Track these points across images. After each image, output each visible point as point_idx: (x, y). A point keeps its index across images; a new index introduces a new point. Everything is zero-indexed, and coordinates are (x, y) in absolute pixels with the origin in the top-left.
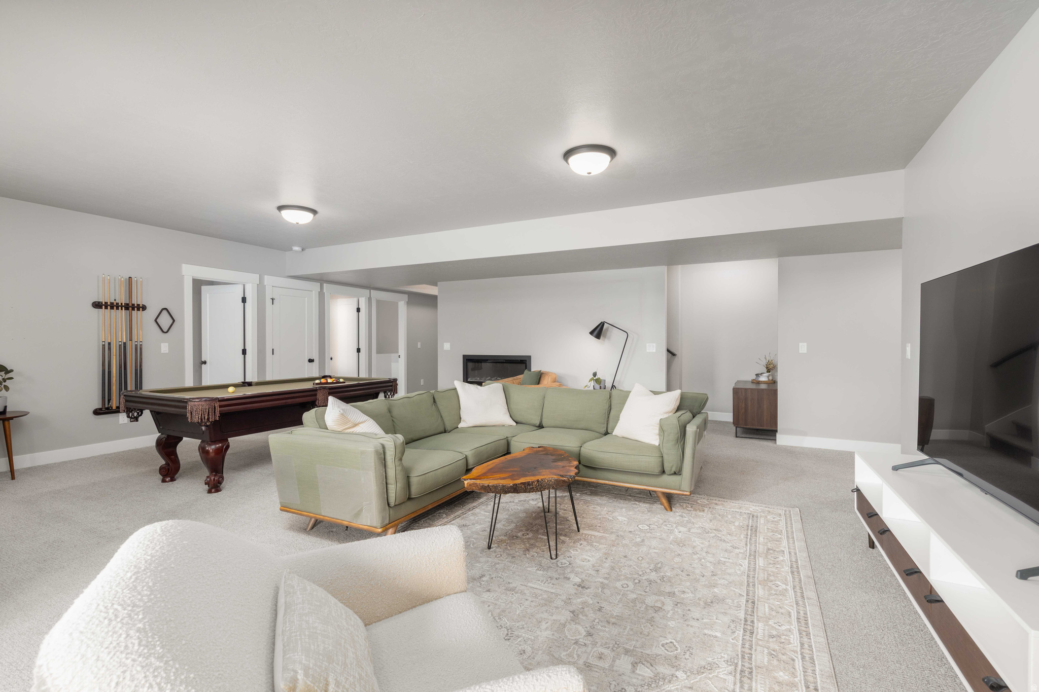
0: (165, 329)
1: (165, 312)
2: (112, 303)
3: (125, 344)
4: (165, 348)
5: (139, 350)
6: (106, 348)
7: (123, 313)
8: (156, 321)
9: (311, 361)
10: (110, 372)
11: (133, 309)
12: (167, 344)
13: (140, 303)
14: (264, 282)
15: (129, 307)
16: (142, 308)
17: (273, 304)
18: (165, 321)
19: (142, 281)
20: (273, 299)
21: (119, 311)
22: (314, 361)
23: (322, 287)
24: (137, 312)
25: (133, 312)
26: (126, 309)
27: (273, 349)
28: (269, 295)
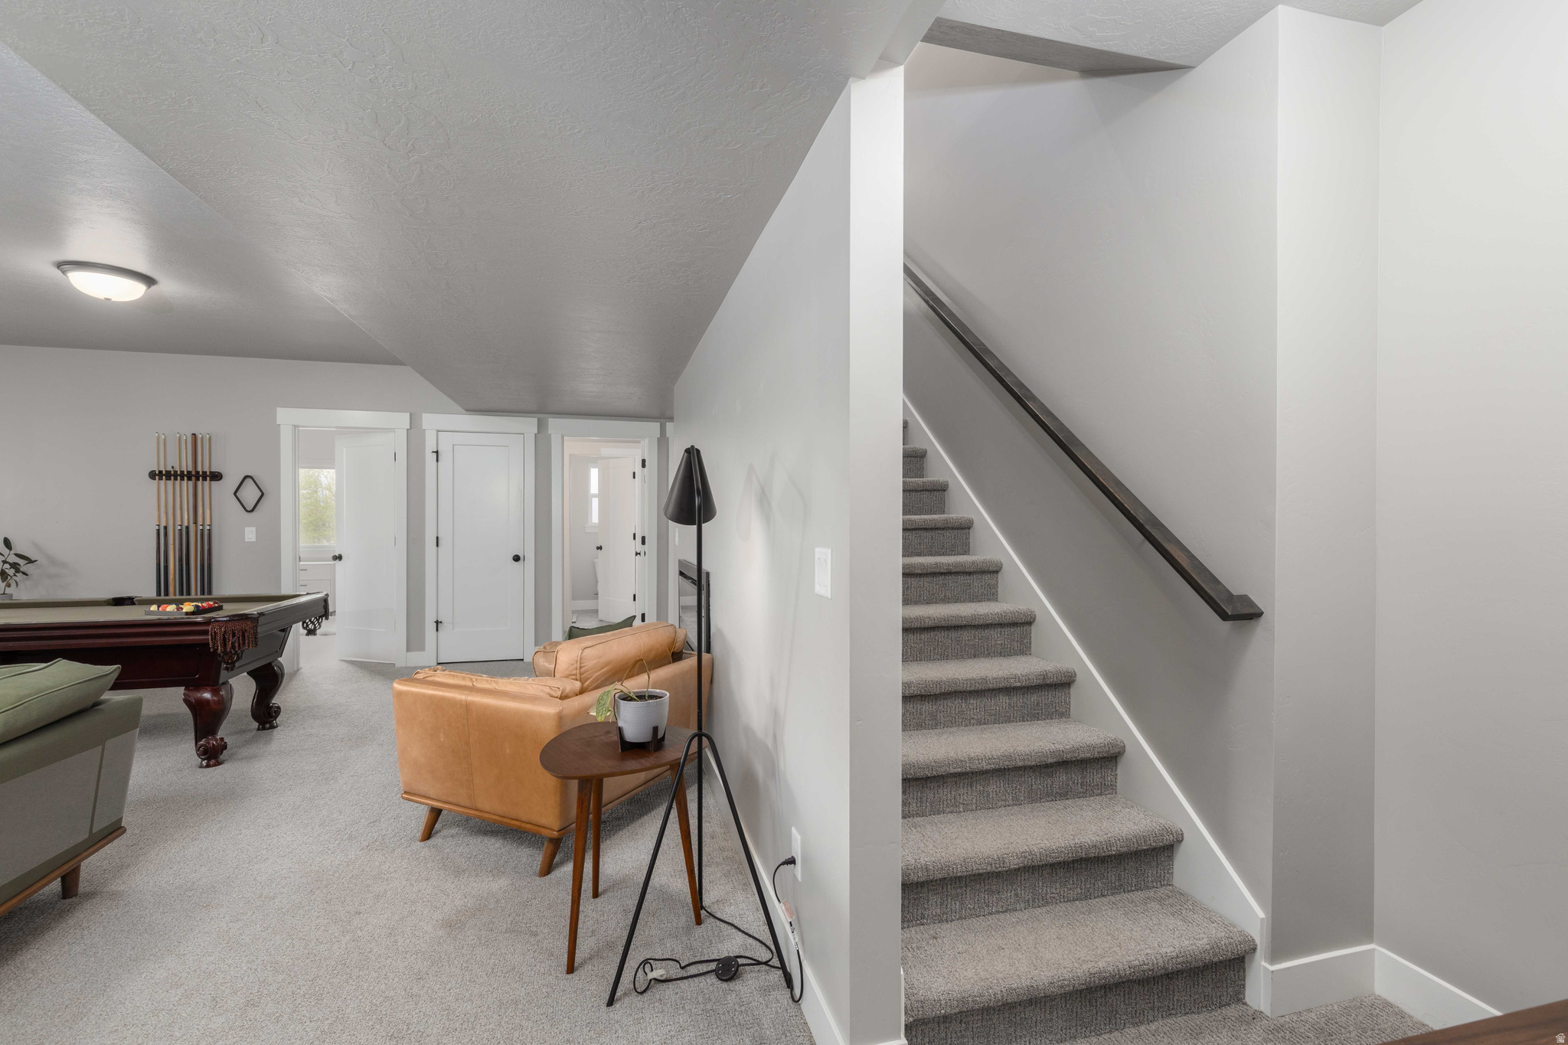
0: (250, 506)
1: (249, 480)
2: (168, 472)
3: (187, 528)
4: (250, 534)
5: (207, 539)
6: (162, 534)
7: (186, 486)
8: (234, 494)
9: (517, 558)
10: (166, 568)
11: (205, 479)
12: (254, 529)
13: (206, 469)
14: (421, 424)
15: (194, 476)
16: (216, 476)
17: (437, 461)
18: (250, 494)
19: (210, 439)
20: (437, 452)
21: (178, 482)
22: (522, 558)
23: (541, 426)
24: (207, 483)
25: (200, 483)
26: (189, 479)
27: (437, 538)
28: (430, 446)
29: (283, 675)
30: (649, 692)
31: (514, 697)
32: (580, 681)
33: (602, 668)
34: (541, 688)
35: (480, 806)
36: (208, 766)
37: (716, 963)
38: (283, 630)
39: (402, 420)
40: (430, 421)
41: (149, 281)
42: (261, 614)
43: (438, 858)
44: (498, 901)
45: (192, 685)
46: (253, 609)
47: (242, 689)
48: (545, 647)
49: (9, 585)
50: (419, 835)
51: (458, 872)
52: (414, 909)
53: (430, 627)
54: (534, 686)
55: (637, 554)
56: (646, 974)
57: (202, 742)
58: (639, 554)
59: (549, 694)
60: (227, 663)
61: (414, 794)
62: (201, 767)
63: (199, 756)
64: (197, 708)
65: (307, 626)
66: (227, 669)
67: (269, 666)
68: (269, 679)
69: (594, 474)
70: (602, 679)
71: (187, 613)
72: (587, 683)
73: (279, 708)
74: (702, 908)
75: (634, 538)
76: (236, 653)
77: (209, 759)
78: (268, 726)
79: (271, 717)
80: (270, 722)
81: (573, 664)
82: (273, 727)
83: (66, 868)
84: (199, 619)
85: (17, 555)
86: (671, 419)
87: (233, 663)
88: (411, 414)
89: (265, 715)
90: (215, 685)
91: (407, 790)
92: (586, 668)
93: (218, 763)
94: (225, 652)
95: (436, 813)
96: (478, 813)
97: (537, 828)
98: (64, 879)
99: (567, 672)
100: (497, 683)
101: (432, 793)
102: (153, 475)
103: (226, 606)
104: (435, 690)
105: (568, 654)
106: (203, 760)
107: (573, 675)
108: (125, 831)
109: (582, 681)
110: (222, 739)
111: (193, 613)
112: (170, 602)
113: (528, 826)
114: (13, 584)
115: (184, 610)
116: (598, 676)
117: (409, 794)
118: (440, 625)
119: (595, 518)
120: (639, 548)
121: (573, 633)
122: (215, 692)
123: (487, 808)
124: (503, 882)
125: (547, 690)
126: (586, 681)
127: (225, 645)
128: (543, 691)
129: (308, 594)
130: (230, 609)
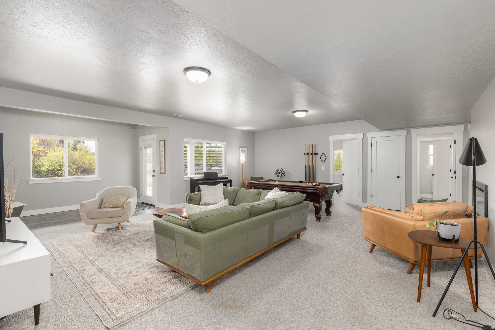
0: (323, 161)
1: (323, 155)
2: (307, 153)
3: (311, 166)
4: (323, 168)
5: (315, 168)
6: (306, 167)
7: (311, 156)
8: (320, 158)
9: (398, 177)
10: (307, 175)
11: (314, 155)
12: (324, 166)
13: (315, 152)
14: (367, 136)
15: (312, 154)
16: (317, 154)
17: (371, 146)
18: (323, 158)
19: (315, 145)
20: (371, 144)
21: (309, 155)
22: (400, 177)
23: (408, 132)
24: (315, 155)
25: (313, 155)
26: (311, 155)
27: (371, 170)
28: (369, 142)
29: (332, 203)
30: (451, 223)
31: (399, 217)
32: (423, 216)
33: (432, 214)
34: (408, 216)
35: (387, 247)
36: (318, 221)
37: (483, 326)
38: (332, 192)
39: (361, 135)
40: (369, 135)
41: (307, 111)
42: (329, 187)
43: (375, 258)
44: (393, 275)
45: (315, 202)
46: (327, 186)
47: (324, 204)
48: (409, 205)
49: (282, 178)
50: (369, 251)
51: (381, 263)
52: (368, 267)
53: (369, 196)
54: (405, 215)
55: (451, 178)
56: (449, 314)
57: (317, 215)
58: (453, 178)
59: (411, 218)
60: (322, 198)
61: (367, 239)
62: (316, 221)
63: (316, 218)
64: (316, 207)
65: (337, 192)
66: (322, 199)
67: (329, 200)
68: (329, 204)
69: (431, 147)
70: (432, 217)
71: (314, 186)
72: (426, 218)
73: (331, 211)
74: (478, 307)
75: (451, 171)
76: (324, 196)
77: (318, 219)
78: (328, 215)
79: (330, 213)
80: (329, 214)
81: (420, 211)
82: (330, 216)
83: (298, 233)
84: (316, 187)
85: (284, 172)
86: (470, 123)
87: (323, 198)
88: (363, 133)
89: (328, 213)
90: (319, 203)
91: (366, 237)
92: (425, 213)
93: (320, 221)
94: (321, 195)
95: (374, 246)
96: (387, 249)
97: (406, 258)
98: (298, 235)
99: (418, 213)
100: (393, 212)
101: (372, 240)
102: (305, 154)
103: (320, 185)
104: (374, 211)
105: (418, 207)
106: (317, 219)
107: (420, 214)
108: (306, 229)
109: (424, 217)
110: (320, 216)
111: (315, 186)
112: (310, 183)
113: (403, 257)
114: (283, 177)
115: (313, 185)
116: (430, 216)
117: (366, 239)
118: (372, 196)
119: (431, 163)
120: (453, 175)
121: (420, 201)
122: (319, 204)
123: (390, 248)
124: (395, 270)
125: (410, 217)
126: (426, 217)
127: (321, 193)
128: (409, 217)
129: (337, 183)
130: (321, 186)
